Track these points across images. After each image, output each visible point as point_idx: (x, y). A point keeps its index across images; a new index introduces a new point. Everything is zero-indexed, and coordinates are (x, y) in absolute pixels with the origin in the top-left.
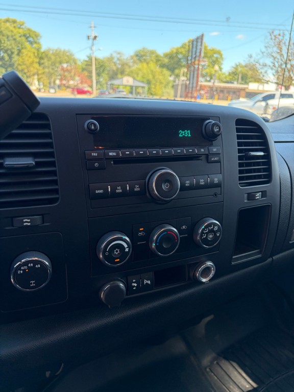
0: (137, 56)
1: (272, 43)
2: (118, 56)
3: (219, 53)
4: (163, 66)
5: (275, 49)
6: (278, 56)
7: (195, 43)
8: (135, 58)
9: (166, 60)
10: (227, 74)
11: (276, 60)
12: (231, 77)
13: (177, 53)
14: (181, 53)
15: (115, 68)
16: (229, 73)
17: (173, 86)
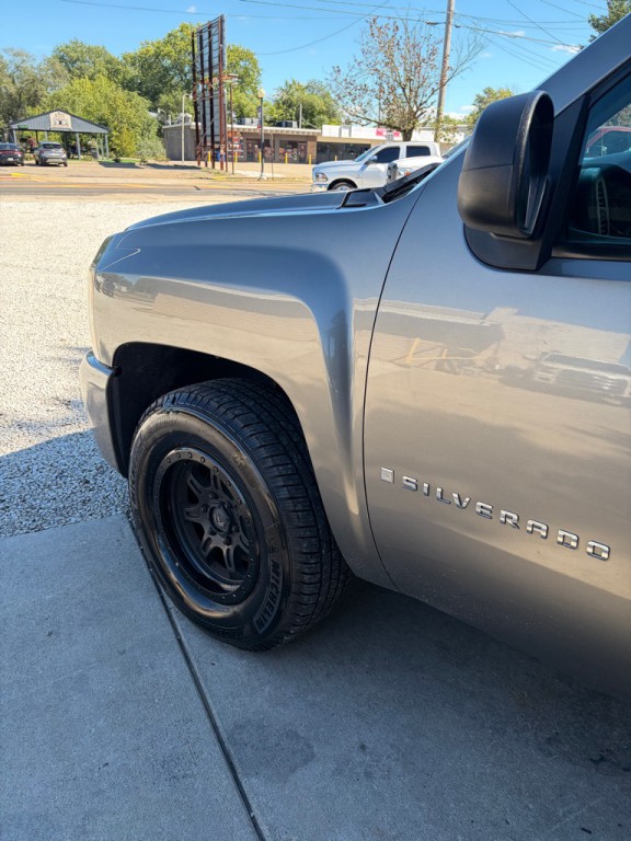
0: (62, 59)
1: (374, 44)
2: (18, 60)
3: (249, 57)
4: (128, 85)
5: (381, 56)
6: (387, 71)
7: (205, 35)
8: (60, 67)
9: (133, 72)
10: (272, 104)
11: (384, 78)
12: (281, 111)
13: (157, 55)
14: (168, 55)
15: (12, 90)
16: (277, 103)
17: (160, 133)
